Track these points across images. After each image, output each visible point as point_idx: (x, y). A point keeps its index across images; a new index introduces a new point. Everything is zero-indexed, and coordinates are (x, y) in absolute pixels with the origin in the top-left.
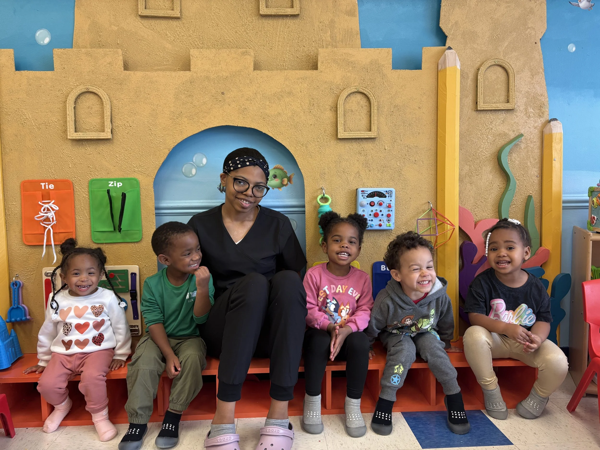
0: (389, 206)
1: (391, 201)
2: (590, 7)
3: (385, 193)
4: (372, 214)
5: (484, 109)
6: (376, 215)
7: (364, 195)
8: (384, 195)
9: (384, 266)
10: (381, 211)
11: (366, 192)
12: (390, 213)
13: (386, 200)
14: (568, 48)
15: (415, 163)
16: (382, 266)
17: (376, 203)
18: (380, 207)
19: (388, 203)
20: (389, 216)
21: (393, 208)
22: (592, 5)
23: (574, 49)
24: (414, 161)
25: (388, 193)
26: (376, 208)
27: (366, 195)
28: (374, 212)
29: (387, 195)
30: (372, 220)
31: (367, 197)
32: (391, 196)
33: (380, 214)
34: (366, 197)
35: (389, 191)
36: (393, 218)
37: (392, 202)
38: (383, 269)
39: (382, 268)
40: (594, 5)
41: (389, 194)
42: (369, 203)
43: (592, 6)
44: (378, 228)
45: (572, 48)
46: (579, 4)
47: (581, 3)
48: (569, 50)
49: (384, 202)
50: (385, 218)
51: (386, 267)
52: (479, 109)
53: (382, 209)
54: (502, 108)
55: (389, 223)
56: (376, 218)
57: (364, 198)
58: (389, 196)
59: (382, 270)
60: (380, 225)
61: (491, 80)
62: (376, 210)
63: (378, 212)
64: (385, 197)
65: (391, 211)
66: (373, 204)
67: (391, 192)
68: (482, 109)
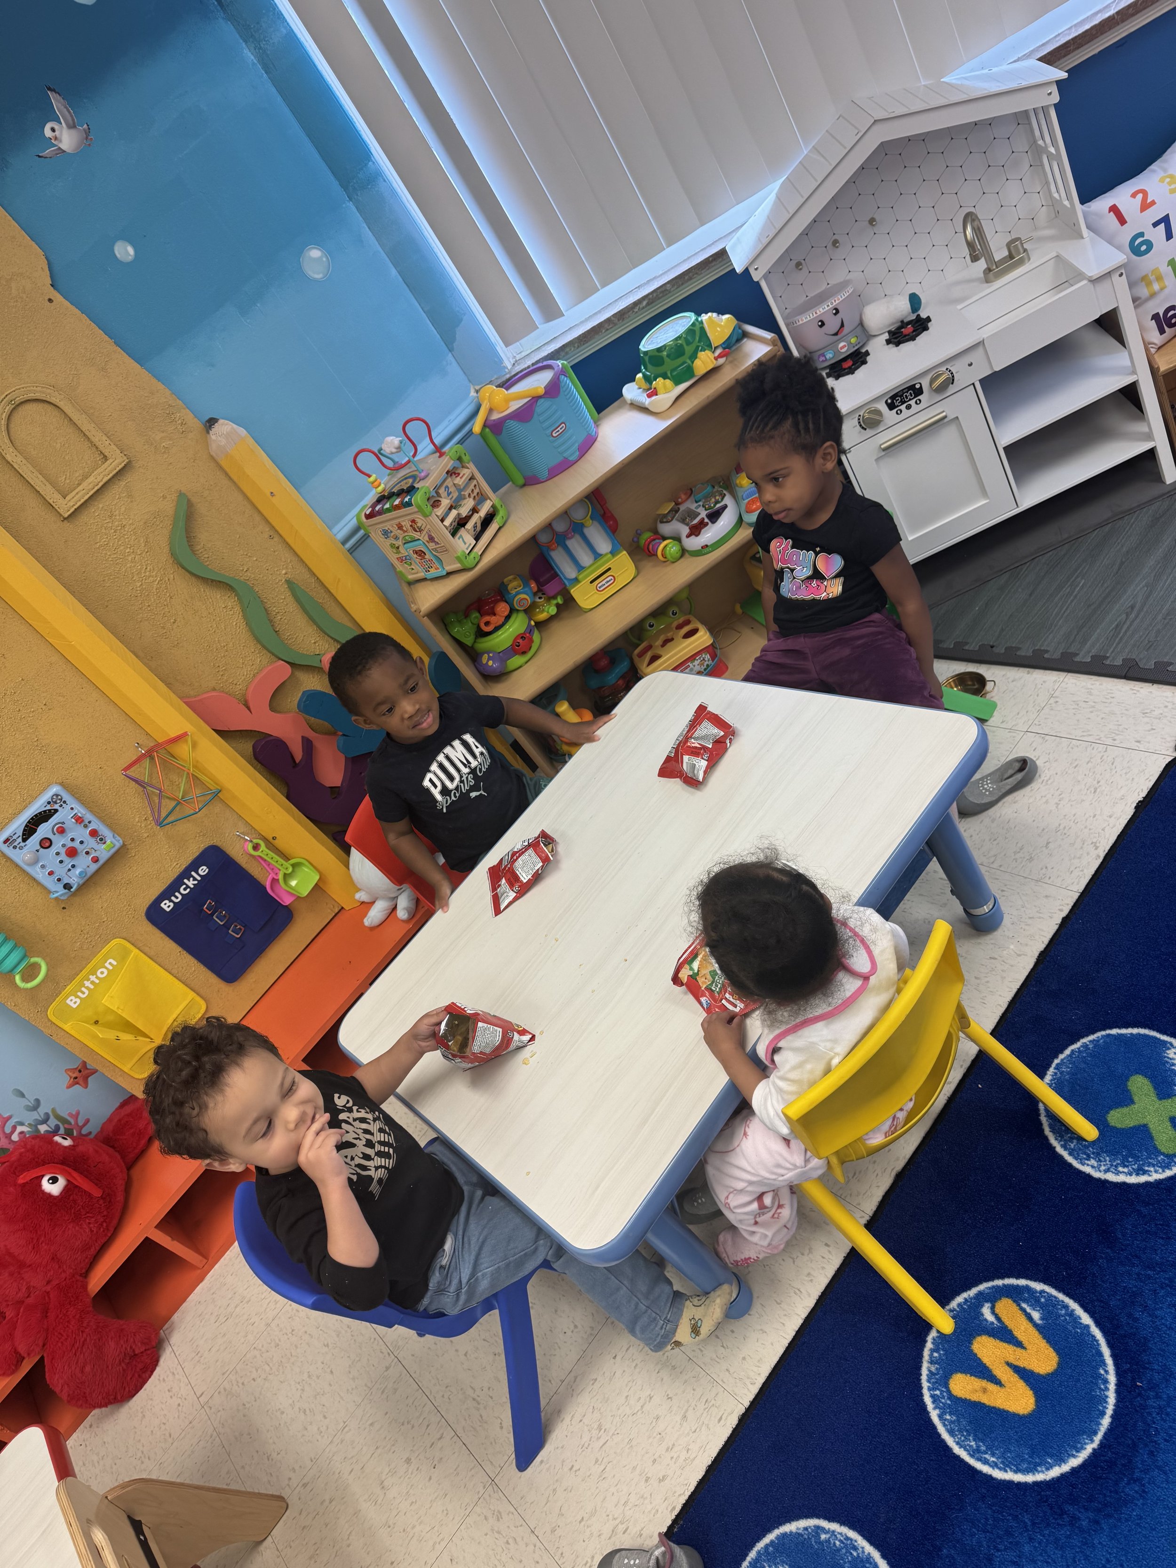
0: (79, 820)
1: (72, 809)
2: (87, 138)
3: (49, 807)
4: (63, 856)
5: (76, 507)
6: (72, 853)
7: (15, 844)
8: (49, 810)
9: (167, 901)
10: (72, 840)
11: (15, 837)
12: (91, 827)
13: (63, 815)
14: (118, 256)
15: (49, 709)
16: (162, 905)
17: (51, 836)
18: (64, 834)
19: (70, 817)
20: (94, 833)
21: (88, 816)
22: (84, 130)
23: (131, 250)
24: (44, 707)
25: (55, 803)
26: (59, 842)
27: (20, 839)
28: (63, 851)
29: (56, 807)
30: (73, 866)
31: (24, 840)
32: (65, 802)
33: (76, 844)
34: (22, 844)
35: (52, 799)
36: (104, 830)
37: (76, 808)
38: (169, 906)
39: (165, 907)
40: (89, 129)
41: (58, 801)
42: (38, 847)
43: (88, 132)
44: (94, 867)
45: (125, 251)
46: (60, 148)
47: (61, 141)
48: (122, 259)
49: (63, 823)
50: (91, 842)
51: (171, 901)
52: (66, 515)
53: (70, 835)
54: (106, 479)
55: (105, 843)
56: (76, 858)
57: (21, 848)
58: (61, 806)
59: (168, 910)
60: (95, 860)
61: (36, 442)
62: (64, 845)
63: (70, 844)
64: (56, 811)
65: (90, 822)
66: (47, 844)
67: (57, 795)
68: (72, 510)
